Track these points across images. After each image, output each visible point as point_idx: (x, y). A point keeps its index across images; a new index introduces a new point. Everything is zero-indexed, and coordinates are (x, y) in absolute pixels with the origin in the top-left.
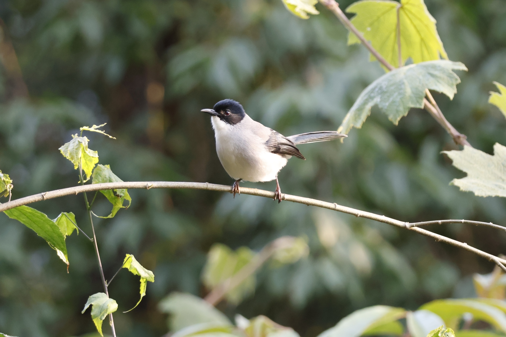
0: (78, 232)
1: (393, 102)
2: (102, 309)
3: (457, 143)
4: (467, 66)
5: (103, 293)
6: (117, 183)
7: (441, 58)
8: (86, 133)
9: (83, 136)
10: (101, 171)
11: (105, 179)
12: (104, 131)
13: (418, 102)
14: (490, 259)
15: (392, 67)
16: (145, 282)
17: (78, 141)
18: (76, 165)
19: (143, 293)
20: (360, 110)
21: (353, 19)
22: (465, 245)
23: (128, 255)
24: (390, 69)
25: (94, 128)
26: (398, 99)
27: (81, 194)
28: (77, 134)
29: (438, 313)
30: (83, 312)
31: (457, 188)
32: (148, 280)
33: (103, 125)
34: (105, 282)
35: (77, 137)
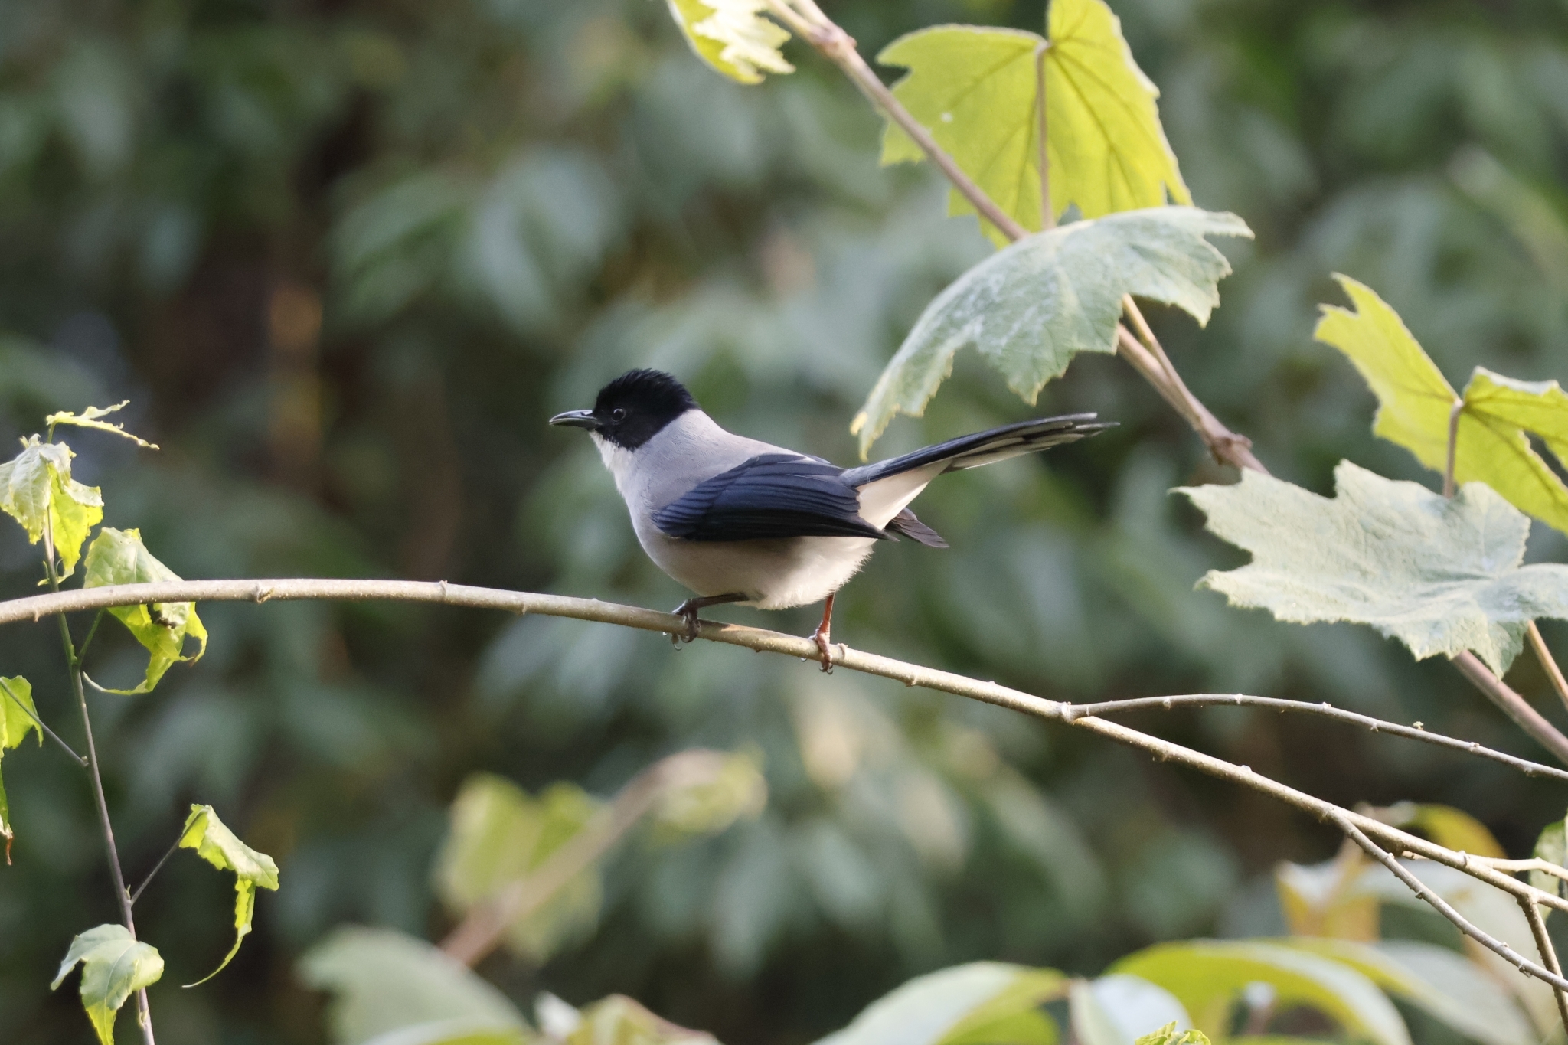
0: (41, 738)
1: (1023, 335)
2: (116, 975)
3: (1220, 460)
4: (1250, 224)
5: (119, 927)
6: (163, 583)
7: (1171, 200)
8: (66, 433)
9: (55, 442)
10: (111, 547)
11: (124, 574)
12: (122, 425)
13: (1099, 334)
14: (1324, 816)
15: (1015, 226)
16: (248, 891)
17: (41, 457)
18: (35, 532)
19: (243, 925)
20: (921, 360)
21: (900, 86)
22: (1244, 772)
23: (195, 808)
24: (1012, 237)
25: (89, 418)
26: (1038, 328)
27: (51, 619)
28: (36, 436)
29: (1167, 984)
30: (55, 985)
31: (1222, 598)
32: (260, 883)
33: (117, 407)
34: (126, 892)
35: (38, 443)
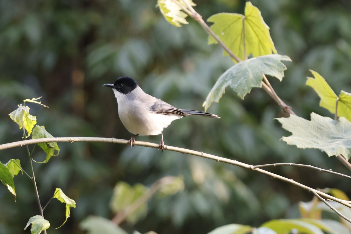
0: (22, 173)
1: (241, 84)
2: (39, 227)
3: (285, 112)
4: (291, 58)
5: (40, 216)
6: (50, 138)
7: (273, 53)
8: (28, 104)
9: (25, 106)
10: (38, 130)
11: (41, 136)
12: (41, 102)
13: (257, 83)
14: (310, 191)
15: (239, 59)
16: (69, 208)
17: (22, 109)
18: (21, 126)
19: (68, 215)
20: (218, 90)
21: (212, 27)
22: (292, 181)
23: (57, 189)
24: (238, 62)
25: (33, 100)
26: (244, 82)
27: (24, 146)
28: (21, 105)
30: (25, 229)
31: (286, 143)
32: (72, 206)
33: (40, 98)
34: (41, 208)
35: (22, 106)
